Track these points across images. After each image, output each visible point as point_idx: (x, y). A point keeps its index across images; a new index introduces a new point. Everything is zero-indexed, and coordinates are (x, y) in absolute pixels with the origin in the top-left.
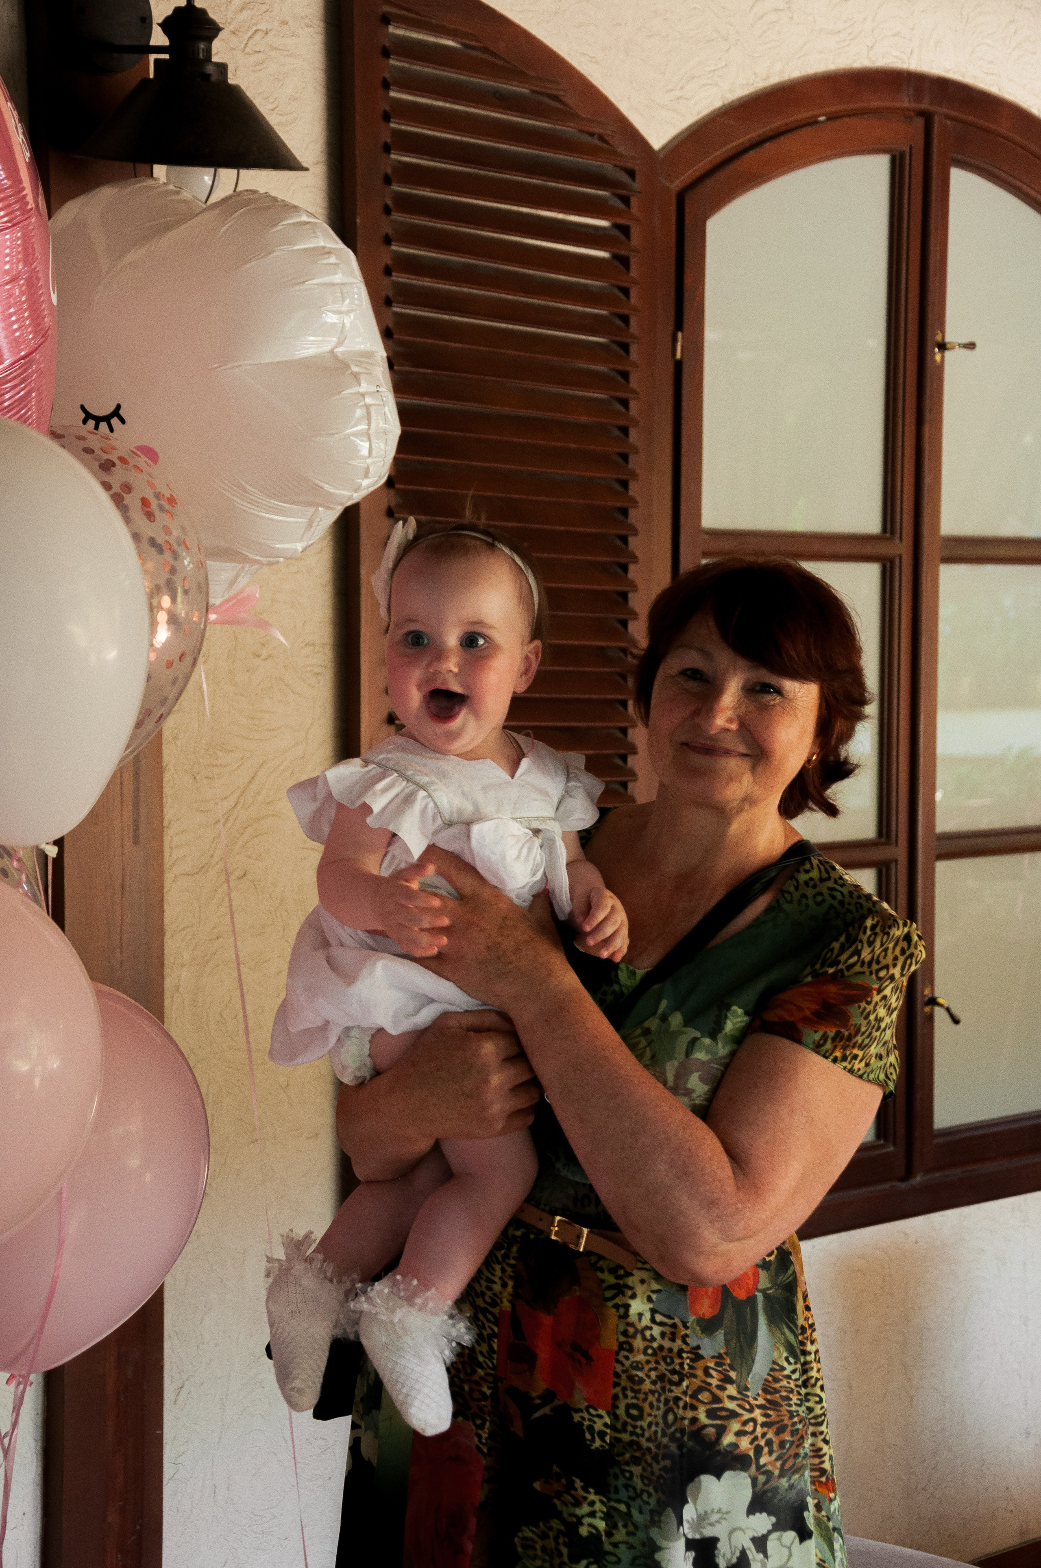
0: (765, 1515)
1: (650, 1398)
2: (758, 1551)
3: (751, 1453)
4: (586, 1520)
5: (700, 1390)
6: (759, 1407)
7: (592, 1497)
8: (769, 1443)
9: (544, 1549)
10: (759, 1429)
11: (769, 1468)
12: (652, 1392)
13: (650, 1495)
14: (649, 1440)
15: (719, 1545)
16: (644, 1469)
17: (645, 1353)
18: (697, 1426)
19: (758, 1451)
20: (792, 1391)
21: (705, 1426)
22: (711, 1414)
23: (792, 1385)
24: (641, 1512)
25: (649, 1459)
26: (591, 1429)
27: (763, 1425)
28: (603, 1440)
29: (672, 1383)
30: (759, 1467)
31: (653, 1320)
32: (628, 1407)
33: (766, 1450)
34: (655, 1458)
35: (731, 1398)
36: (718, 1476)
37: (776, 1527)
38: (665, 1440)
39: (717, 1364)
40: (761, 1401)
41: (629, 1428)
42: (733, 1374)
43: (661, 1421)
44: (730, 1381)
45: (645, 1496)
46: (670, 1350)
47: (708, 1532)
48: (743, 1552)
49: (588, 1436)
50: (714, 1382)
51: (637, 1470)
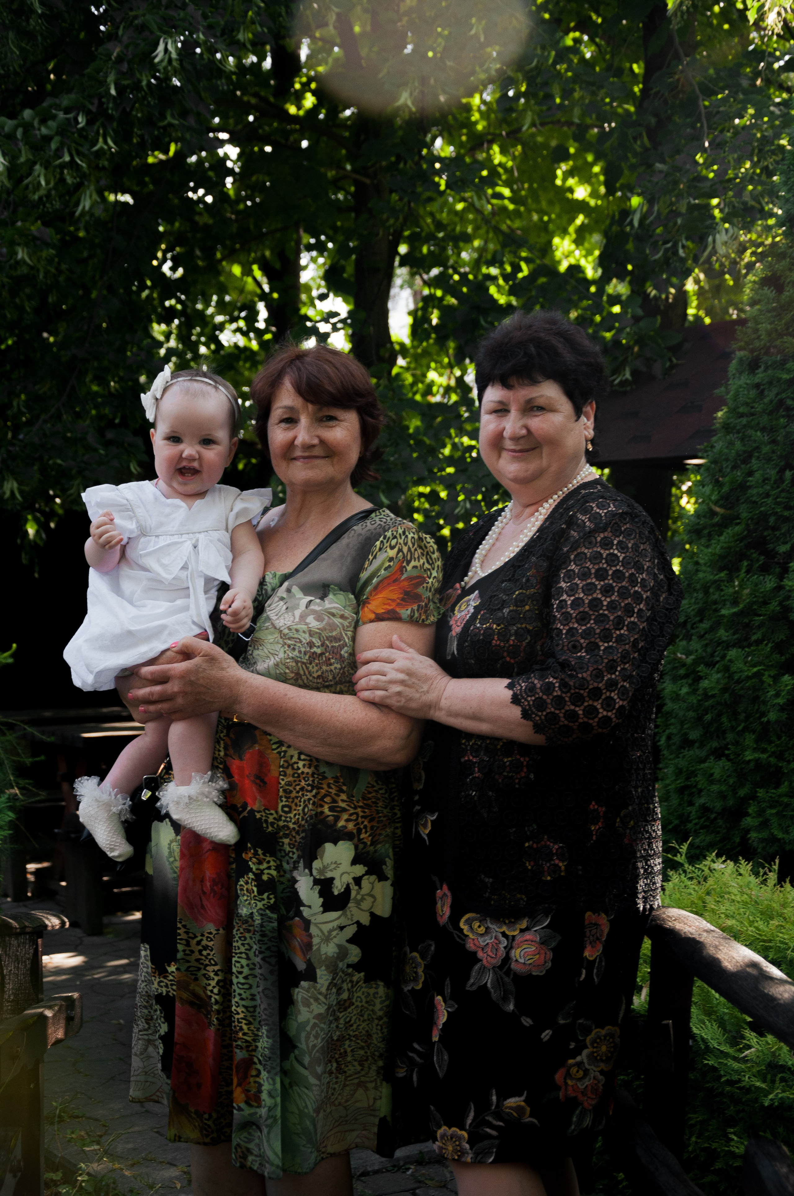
0: (362, 866)
1: (296, 801)
2: (356, 885)
3: (355, 831)
4: (266, 871)
5: (325, 796)
6: (360, 807)
7: (268, 859)
8: (365, 827)
9: (247, 890)
10: (360, 819)
11: (365, 840)
12: (297, 797)
13: (294, 853)
14: (294, 823)
15: (335, 882)
16: (291, 840)
17: (293, 776)
18: (324, 816)
19: (359, 831)
20: (379, 799)
21: (328, 816)
22: (331, 809)
23: (379, 796)
24: (288, 863)
25: (294, 834)
26: (266, 821)
27: (362, 817)
28: (273, 827)
29: (307, 791)
30: (360, 840)
31: (299, 759)
32: (283, 806)
33: (364, 831)
34: (298, 833)
35: (343, 801)
36: (335, 844)
37: (367, 873)
38: (303, 822)
39: (335, 782)
40: (361, 804)
41: (283, 818)
42: (344, 788)
43: (301, 812)
44: (342, 791)
45: (291, 855)
46: (308, 773)
47: (329, 875)
48: (348, 885)
49: (265, 825)
50: (333, 792)
51: (286, 841)
